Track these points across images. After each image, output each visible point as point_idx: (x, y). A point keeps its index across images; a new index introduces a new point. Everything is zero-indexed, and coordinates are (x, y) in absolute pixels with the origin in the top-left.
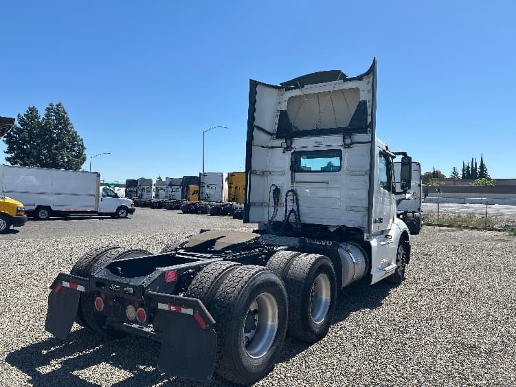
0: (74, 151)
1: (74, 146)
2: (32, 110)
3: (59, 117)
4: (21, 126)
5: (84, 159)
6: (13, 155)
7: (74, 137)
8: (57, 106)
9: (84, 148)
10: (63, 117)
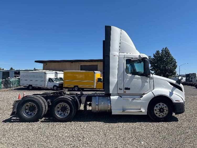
0: (172, 64)
1: (172, 62)
2: (158, 52)
3: (166, 53)
4: (155, 57)
5: (176, 67)
6: (152, 68)
7: (172, 59)
8: (165, 48)
9: (176, 63)
10: (167, 52)
